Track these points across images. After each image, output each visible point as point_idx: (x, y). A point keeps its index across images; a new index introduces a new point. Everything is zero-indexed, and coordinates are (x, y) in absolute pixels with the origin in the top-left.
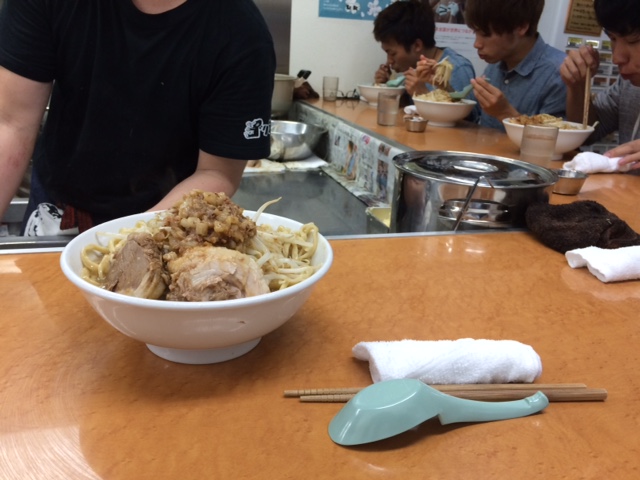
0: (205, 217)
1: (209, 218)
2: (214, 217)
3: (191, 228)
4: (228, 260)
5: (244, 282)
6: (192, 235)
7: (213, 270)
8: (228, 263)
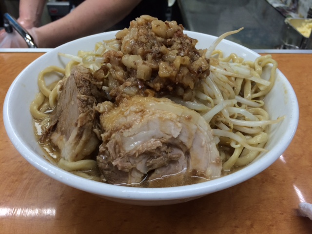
0: (149, 56)
1: (154, 58)
2: (160, 57)
3: (132, 69)
4: (171, 120)
5: (188, 145)
6: (132, 79)
7: (152, 132)
8: (171, 124)
